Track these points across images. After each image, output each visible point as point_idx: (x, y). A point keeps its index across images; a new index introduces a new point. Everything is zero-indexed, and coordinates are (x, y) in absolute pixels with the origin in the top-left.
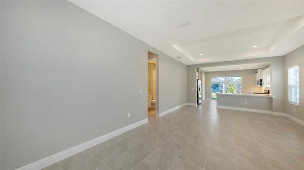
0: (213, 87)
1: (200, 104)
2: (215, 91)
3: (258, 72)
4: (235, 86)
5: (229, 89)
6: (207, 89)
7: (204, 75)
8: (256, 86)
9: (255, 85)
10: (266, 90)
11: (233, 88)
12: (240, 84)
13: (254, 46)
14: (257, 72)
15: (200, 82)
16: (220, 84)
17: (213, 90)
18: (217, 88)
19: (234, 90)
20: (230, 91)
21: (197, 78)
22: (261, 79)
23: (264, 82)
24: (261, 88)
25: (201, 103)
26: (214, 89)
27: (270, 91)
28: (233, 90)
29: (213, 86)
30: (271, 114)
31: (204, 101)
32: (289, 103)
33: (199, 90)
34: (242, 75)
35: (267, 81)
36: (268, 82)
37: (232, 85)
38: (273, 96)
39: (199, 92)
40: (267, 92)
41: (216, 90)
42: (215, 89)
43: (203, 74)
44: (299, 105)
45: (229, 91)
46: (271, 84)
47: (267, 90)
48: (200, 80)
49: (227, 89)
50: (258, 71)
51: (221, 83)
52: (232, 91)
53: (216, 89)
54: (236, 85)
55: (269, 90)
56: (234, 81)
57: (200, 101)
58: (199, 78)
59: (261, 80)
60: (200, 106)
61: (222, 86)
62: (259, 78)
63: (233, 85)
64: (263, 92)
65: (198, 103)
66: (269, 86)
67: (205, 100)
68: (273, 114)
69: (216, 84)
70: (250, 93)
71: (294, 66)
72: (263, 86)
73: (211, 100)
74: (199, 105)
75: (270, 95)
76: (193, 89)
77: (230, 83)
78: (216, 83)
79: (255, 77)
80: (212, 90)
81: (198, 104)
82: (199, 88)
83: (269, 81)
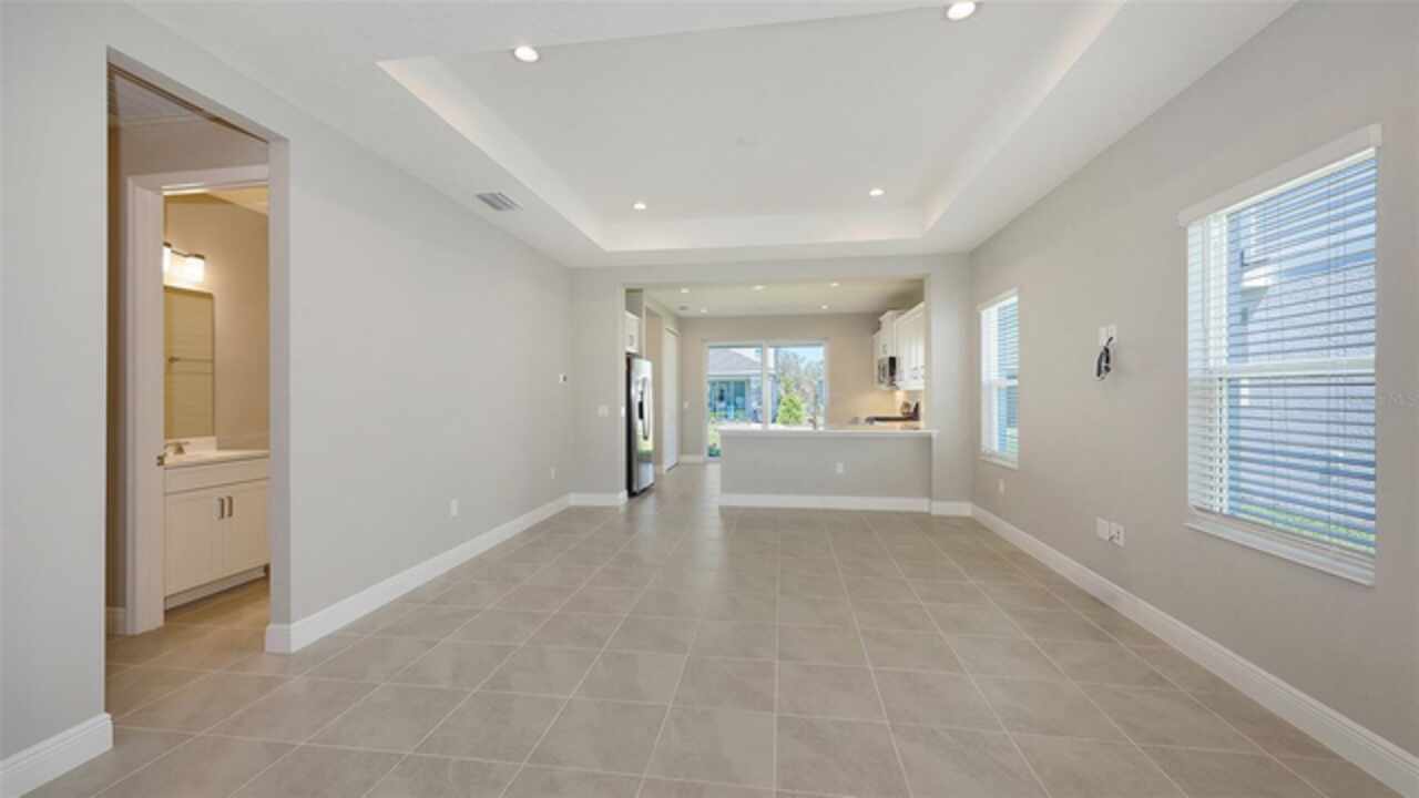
0: (726, 398)
1: (644, 490)
2: (732, 414)
3: (884, 325)
4: (808, 390)
5: (785, 404)
6: (686, 405)
7: (674, 334)
8: (876, 385)
9: (872, 383)
10: (907, 405)
11: (797, 399)
12: (821, 382)
13: (870, 190)
14: (877, 327)
15: (644, 369)
16: (749, 381)
17: (726, 409)
18: (739, 400)
19: (804, 406)
20: (789, 411)
21: (633, 350)
22: (893, 355)
23: (904, 367)
24: (892, 392)
25: (652, 485)
26: (728, 403)
27: (922, 410)
28: (798, 409)
29: (726, 394)
30: (926, 509)
31: (672, 472)
32: (983, 458)
33: (641, 416)
34: (826, 339)
35: (914, 366)
36: (916, 369)
37: (798, 386)
38: (935, 433)
39: (639, 425)
40: (912, 410)
41: (735, 410)
42: (732, 407)
43: (669, 325)
44: (1015, 466)
45: (784, 411)
46: (927, 377)
47: (910, 402)
48: (648, 359)
49: (779, 402)
50: (881, 319)
51: (753, 378)
52: (794, 411)
53: (735, 404)
54: (811, 383)
55: (917, 405)
56: (803, 366)
57: (647, 475)
58: (640, 348)
59: (893, 361)
60: (648, 506)
61: (759, 391)
62: (885, 352)
63: (802, 387)
64: (899, 415)
65: (635, 489)
66: (918, 385)
67: (677, 464)
68: (934, 512)
69: (736, 383)
70: (855, 421)
71: (1001, 296)
72: (898, 388)
73: (705, 464)
74: (636, 499)
75: (921, 424)
76: (603, 411)
77: (790, 376)
78: (735, 378)
79: (872, 348)
80: (721, 409)
81: (632, 494)
82: (641, 405)
83: (921, 362)
